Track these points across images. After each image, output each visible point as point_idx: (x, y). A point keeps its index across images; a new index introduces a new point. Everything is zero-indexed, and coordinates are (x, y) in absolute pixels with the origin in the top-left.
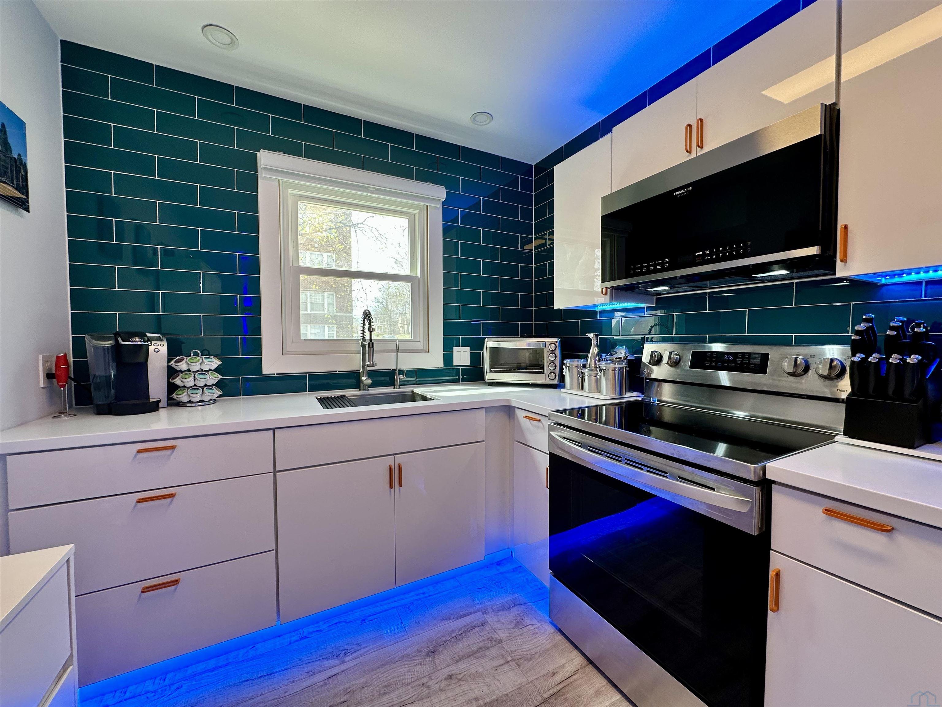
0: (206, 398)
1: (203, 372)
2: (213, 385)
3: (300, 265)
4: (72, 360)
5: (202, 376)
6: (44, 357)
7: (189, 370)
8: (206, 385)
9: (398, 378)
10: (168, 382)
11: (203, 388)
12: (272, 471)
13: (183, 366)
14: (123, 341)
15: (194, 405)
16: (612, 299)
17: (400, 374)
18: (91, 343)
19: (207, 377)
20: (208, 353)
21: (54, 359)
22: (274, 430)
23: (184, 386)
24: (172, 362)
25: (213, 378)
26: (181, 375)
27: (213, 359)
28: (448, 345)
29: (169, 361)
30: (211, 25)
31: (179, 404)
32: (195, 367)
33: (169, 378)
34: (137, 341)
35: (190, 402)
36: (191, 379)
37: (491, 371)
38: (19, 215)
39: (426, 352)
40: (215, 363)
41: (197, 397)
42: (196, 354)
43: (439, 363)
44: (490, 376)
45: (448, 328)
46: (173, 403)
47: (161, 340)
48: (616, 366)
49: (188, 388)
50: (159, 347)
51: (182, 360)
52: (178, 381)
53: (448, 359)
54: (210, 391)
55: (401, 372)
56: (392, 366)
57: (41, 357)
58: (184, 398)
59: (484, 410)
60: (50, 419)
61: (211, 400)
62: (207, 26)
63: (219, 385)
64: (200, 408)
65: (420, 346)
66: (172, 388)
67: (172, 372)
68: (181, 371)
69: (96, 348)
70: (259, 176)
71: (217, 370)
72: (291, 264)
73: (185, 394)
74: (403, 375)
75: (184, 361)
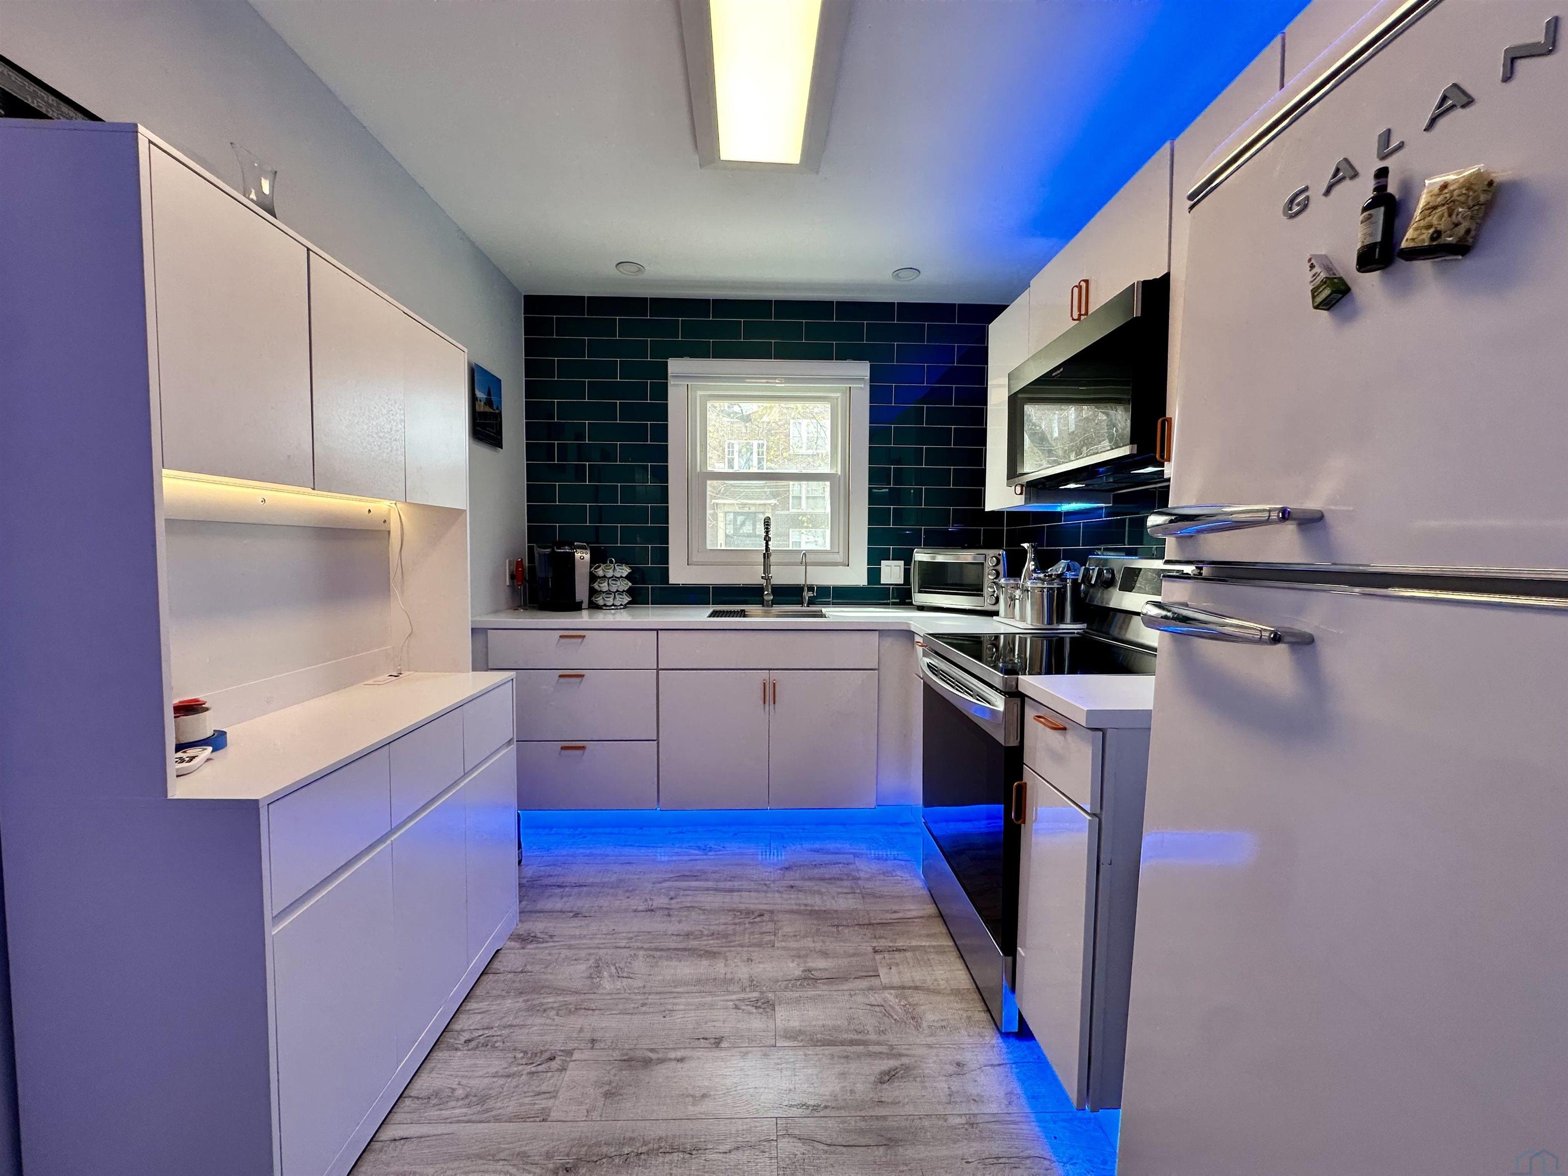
0: (618, 603)
1: (614, 578)
2: (624, 591)
3: (708, 469)
4: (527, 565)
5: (614, 582)
6: (509, 561)
7: (605, 576)
8: (617, 591)
9: (807, 595)
10: (590, 586)
11: (615, 593)
12: (656, 668)
13: (600, 572)
14: (557, 549)
15: (608, 608)
16: (1028, 500)
17: (808, 591)
18: (537, 551)
19: (618, 583)
20: (620, 562)
21: (515, 562)
22: (657, 630)
23: (601, 591)
24: (592, 569)
25: (626, 585)
26: (599, 580)
27: (624, 567)
28: (875, 558)
29: (591, 568)
30: (622, 263)
31: (598, 607)
32: (610, 574)
33: (590, 584)
34: (567, 549)
35: (605, 605)
36: (606, 584)
37: (920, 592)
38: (496, 451)
39: (845, 565)
40: (625, 571)
41: (610, 601)
42: (611, 562)
43: (861, 579)
44: (920, 598)
45: (873, 537)
46: (594, 606)
47: (586, 549)
48: (1045, 586)
49: (604, 592)
50: (584, 555)
51: (599, 566)
52: (596, 586)
53: (874, 574)
54: (621, 596)
55: (811, 588)
56: (800, 581)
57: (507, 561)
58: (600, 602)
59: (878, 632)
60: (512, 611)
61: (621, 605)
62: (619, 263)
63: (630, 592)
64: (613, 611)
65: (839, 558)
66: (593, 592)
67: (593, 578)
68: (600, 577)
69: (539, 554)
70: (669, 384)
71: (628, 577)
72: (698, 470)
73: (601, 597)
74: (813, 592)
75: (601, 568)
